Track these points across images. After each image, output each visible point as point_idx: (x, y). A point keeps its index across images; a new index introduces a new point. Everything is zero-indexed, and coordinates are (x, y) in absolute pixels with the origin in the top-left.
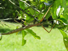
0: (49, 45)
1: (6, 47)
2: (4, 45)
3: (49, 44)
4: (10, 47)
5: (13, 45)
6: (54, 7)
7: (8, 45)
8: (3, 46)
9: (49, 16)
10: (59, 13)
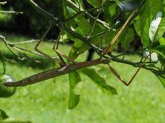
0: (154, 103)
1: (44, 105)
2: (41, 99)
3: (153, 99)
4: (55, 104)
5: (64, 99)
6: (144, 14)
7: (51, 100)
8: (38, 101)
9: (130, 39)
10: (157, 31)
